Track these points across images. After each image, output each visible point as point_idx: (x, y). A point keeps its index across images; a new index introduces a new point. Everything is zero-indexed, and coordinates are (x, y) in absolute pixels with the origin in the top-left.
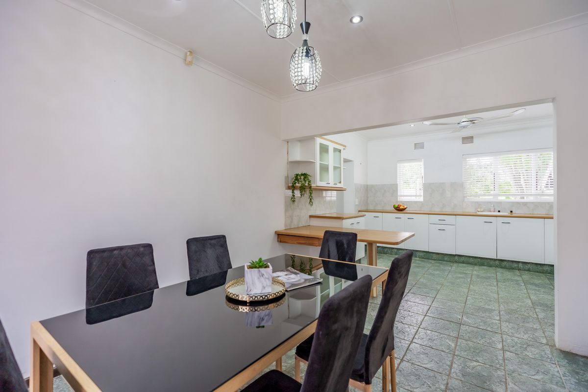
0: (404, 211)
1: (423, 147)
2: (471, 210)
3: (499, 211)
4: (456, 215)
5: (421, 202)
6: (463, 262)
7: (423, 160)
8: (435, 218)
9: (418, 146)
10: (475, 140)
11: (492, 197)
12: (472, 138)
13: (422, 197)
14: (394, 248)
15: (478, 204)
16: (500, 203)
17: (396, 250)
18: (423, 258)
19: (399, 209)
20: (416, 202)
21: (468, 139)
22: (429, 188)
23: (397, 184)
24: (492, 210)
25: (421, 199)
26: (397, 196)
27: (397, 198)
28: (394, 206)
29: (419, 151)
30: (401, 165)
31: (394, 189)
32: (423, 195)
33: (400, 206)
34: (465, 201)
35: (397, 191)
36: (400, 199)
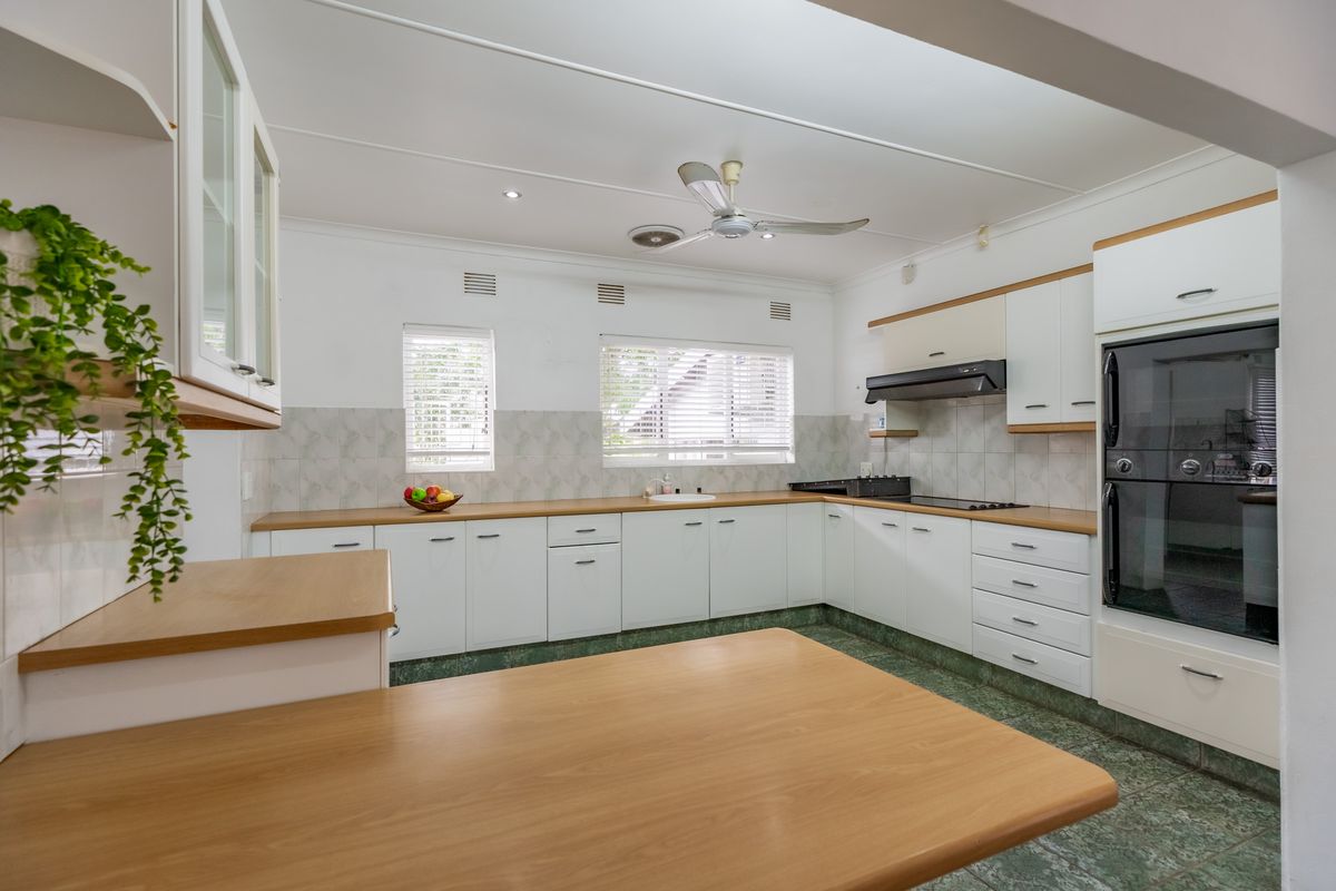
0: (451, 511)
1: (491, 291)
2: (622, 492)
3: (678, 491)
4: (621, 511)
5: (487, 473)
7: (492, 332)
8: (565, 527)
9: (480, 283)
10: (627, 296)
11: (655, 455)
12: (619, 289)
13: (491, 457)
15: (638, 473)
16: (678, 469)
19: (430, 505)
20: (470, 475)
21: (611, 292)
22: (512, 427)
23: (403, 410)
24: (667, 488)
25: (486, 464)
26: (401, 456)
27: (404, 466)
28: (408, 495)
29: (478, 301)
30: (415, 341)
31: (388, 427)
32: (492, 450)
33: (439, 491)
34: (605, 466)
35: (404, 437)
36: (415, 464)
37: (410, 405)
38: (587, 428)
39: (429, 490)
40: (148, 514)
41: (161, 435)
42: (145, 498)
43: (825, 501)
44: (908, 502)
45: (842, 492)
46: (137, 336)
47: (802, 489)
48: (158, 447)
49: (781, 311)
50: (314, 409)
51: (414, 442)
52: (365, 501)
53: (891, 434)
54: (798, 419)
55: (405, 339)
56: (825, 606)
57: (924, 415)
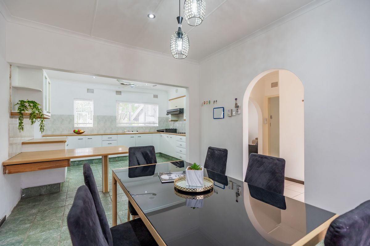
0: (83, 134)
1: (93, 92)
2: (121, 132)
3: (132, 131)
4: (117, 134)
6: (120, 160)
7: (93, 100)
9: (90, 91)
10: (122, 93)
11: (128, 124)
12: (120, 92)
13: (92, 125)
14: (76, 161)
15: (124, 128)
16: (133, 127)
17: (77, 162)
18: (98, 163)
19: (78, 133)
20: (88, 128)
21: (119, 93)
22: (98, 119)
23: (74, 115)
24: (130, 131)
25: (91, 126)
26: (73, 124)
27: (74, 126)
28: (74, 131)
29: (90, 94)
30: (77, 102)
31: (71, 119)
32: (93, 123)
33: (80, 130)
34: (117, 126)
35: (74, 120)
36: (76, 126)
37: (76, 114)
38: (113, 119)
39: (78, 130)
40: (41, 126)
41: (42, 119)
42: (41, 125)
43: (160, 133)
44: (176, 133)
45: (163, 131)
46: (40, 111)
47: (159, 131)
48: (42, 121)
49: (156, 96)
50: (55, 115)
51: (76, 121)
52: (66, 133)
53: (172, 121)
54: (159, 118)
55: (74, 101)
56: (161, 153)
57: (178, 117)
